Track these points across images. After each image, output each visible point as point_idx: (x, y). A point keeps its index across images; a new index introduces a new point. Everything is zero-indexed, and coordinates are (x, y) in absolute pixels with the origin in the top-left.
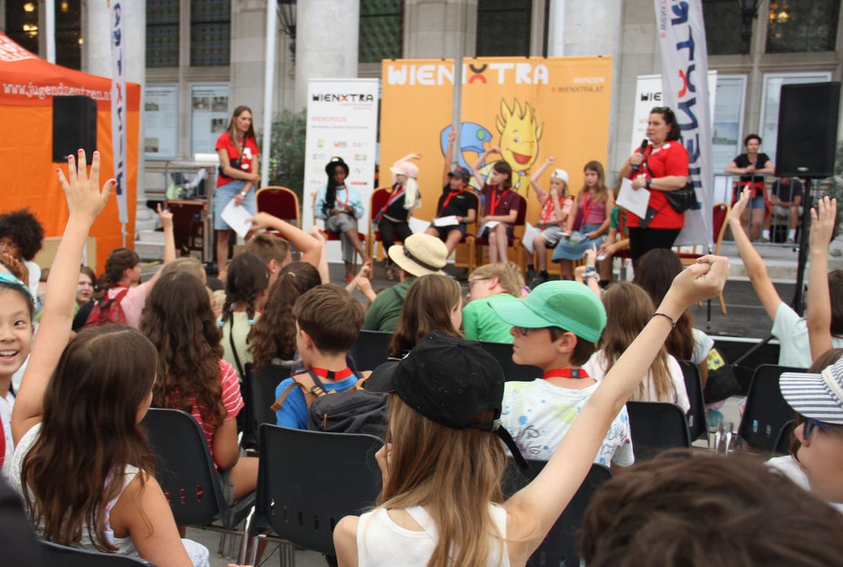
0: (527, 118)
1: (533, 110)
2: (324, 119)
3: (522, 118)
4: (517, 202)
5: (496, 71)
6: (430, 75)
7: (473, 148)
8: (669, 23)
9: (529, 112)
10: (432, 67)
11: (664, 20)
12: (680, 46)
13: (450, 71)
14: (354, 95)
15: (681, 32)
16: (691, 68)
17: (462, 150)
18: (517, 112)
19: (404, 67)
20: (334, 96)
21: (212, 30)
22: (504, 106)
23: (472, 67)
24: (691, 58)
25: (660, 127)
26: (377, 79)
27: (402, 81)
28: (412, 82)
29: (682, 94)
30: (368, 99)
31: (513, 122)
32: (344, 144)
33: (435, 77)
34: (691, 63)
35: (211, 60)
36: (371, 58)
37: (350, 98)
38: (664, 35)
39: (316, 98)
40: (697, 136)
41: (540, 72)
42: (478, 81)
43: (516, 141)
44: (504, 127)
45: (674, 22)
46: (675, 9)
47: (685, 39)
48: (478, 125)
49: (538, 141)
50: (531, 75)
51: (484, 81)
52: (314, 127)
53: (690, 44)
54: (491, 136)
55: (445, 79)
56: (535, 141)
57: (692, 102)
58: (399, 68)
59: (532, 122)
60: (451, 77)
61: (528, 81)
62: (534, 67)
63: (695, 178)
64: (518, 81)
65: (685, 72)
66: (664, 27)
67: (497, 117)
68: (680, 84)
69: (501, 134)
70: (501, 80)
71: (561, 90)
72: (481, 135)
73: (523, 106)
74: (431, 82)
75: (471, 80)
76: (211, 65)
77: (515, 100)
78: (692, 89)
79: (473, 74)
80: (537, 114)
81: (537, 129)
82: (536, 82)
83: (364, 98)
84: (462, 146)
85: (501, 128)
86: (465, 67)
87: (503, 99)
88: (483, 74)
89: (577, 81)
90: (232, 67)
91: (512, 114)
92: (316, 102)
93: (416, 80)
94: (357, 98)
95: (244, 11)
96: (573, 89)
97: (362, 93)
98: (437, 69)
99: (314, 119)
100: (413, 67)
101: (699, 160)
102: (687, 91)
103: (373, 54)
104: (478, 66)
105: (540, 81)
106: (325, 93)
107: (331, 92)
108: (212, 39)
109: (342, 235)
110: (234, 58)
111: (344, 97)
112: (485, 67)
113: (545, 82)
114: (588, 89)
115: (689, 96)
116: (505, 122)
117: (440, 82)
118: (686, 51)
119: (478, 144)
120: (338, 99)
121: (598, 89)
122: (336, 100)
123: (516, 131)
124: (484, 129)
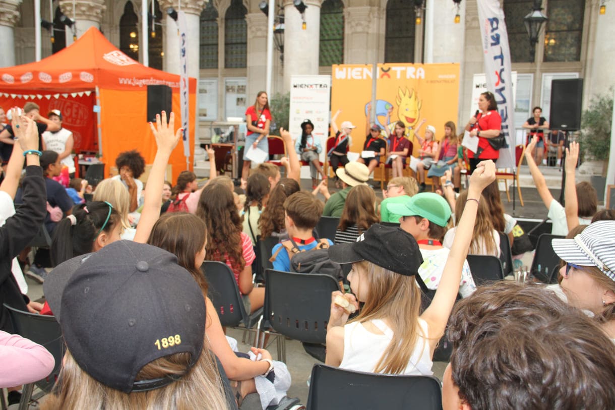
0: (413, 97)
1: (416, 93)
2: (300, 98)
3: (410, 97)
4: (408, 144)
5: (396, 71)
6: (359, 73)
7: (383, 114)
8: (489, 45)
9: (414, 94)
10: (360, 69)
11: (486, 44)
12: (495, 58)
13: (370, 70)
14: (316, 85)
15: (496, 50)
16: (502, 70)
17: (377, 115)
18: (407, 94)
19: (345, 69)
20: (306, 85)
21: (237, 48)
22: (400, 91)
23: (382, 69)
24: (502, 64)
25: (483, 102)
26: (329, 76)
27: (343, 77)
28: (349, 77)
29: (497, 84)
30: (324, 87)
31: (405, 99)
32: (311, 112)
33: (362, 75)
34: (502, 67)
35: (236, 64)
36: (326, 64)
37: (314, 86)
38: (486, 52)
39: (295, 86)
40: (506, 108)
41: (420, 72)
42: (385, 77)
43: (407, 110)
44: (400, 102)
45: (492, 44)
46: (493, 37)
47: (499, 54)
48: (385, 101)
49: (419, 110)
50: (415, 74)
51: (389, 76)
52: (294, 102)
53: (501, 57)
55: (367, 75)
56: (417, 110)
57: (503, 89)
58: (341, 70)
59: (415, 99)
60: (371, 75)
61: (413, 77)
62: (416, 69)
63: (505, 131)
64: (408, 77)
65: (499, 72)
66: (486, 47)
67: (397, 97)
68: (496, 79)
69: (399, 106)
70: (398, 76)
71: (432, 82)
74: (360, 78)
75: (382, 76)
76: (236, 67)
77: (407, 87)
78: (503, 81)
79: (383, 73)
80: (418, 95)
81: (418, 103)
82: (418, 77)
83: (322, 86)
84: (377, 113)
85: (398, 103)
86: (378, 69)
88: (389, 73)
89: (441, 77)
90: (248, 68)
91: (405, 95)
92: (295, 88)
93: (351, 76)
94: (318, 86)
95: (254, 37)
96: (438, 81)
97: (321, 83)
98: (363, 70)
99: (294, 98)
100: (349, 69)
101: (507, 121)
102: (500, 83)
103: (327, 61)
104: (386, 68)
105: (420, 77)
106: (300, 84)
107: (304, 83)
108: (237, 53)
109: (310, 163)
110: (249, 64)
111: (311, 86)
112: (389, 69)
113: (423, 77)
114: (446, 81)
115: (501, 85)
116: (401, 99)
117: (365, 77)
118: (499, 60)
121: (453, 81)
122: (306, 87)
123: (407, 105)
124: (390, 104)
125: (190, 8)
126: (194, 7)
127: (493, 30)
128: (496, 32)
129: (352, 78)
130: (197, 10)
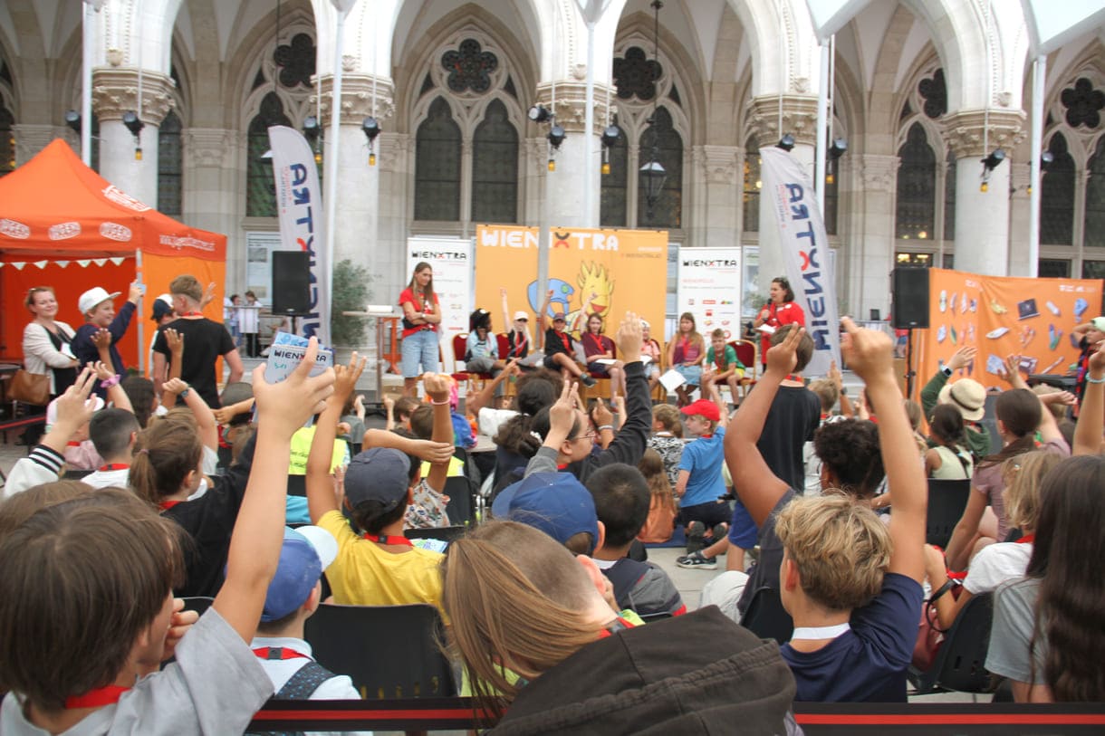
0: (602, 275)
1: (607, 271)
3: (598, 276)
5: (577, 239)
8: (789, 218)
10: (519, 233)
11: (783, 215)
12: (800, 235)
13: (536, 237)
14: (449, 253)
15: (801, 225)
16: (814, 252)
18: (594, 272)
19: (496, 231)
20: (431, 254)
22: (584, 267)
23: (557, 235)
26: (471, 240)
27: (494, 244)
28: (503, 244)
29: (804, 268)
30: (462, 256)
31: (591, 279)
33: (523, 240)
34: (814, 247)
37: (445, 256)
38: (783, 227)
40: (822, 299)
41: (612, 241)
42: (562, 246)
44: (584, 283)
45: (795, 218)
46: (794, 208)
47: (806, 230)
48: (562, 281)
49: (611, 293)
50: (604, 243)
51: (567, 246)
53: (811, 234)
54: (573, 290)
55: (531, 242)
56: (609, 293)
57: (816, 274)
58: (490, 233)
59: (606, 280)
60: (536, 242)
61: (602, 247)
62: (607, 237)
63: (822, 328)
64: (595, 248)
65: (807, 253)
66: (784, 220)
67: (579, 275)
68: (802, 261)
69: (582, 288)
70: (581, 245)
71: (628, 255)
72: (565, 289)
73: (598, 266)
74: (520, 245)
75: (557, 245)
77: (592, 262)
78: (816, 265)
79: (557, 240)
80: (610, 274)
81: (610, 284)
82: (608, 249)
83: (459, 256)
85: (582, 284)
86: (551, 235)
87: (582, 262)
88: (566, 240)
89: (642, 249)
91: (590, 273)
92: (415, 258)
93: (506, 243)
94: (452, 256)
96: (640, 256)
98: (524, 234)
100: (504, 232)
102: (810, 266)
104: (561, 234)
105: (612, 248)
106: (423, 251)
111: (442, 255)
112: (567, 235)
113: (616, 249)
114: (649, 255)
115: (810, 269)
116: (585, 279)
117: (527, 245)
118: (807, 239)
119: (563, 297)
120: (435, 256)
121: (658, 256)
122: (433, 257)
123: (593, 286)
124: (567, 284)
125: (149, 114)
126: (155, 113)
127: (794, 199)
128: (800, 202)
129: (507, 245)
130: (158, 118)
